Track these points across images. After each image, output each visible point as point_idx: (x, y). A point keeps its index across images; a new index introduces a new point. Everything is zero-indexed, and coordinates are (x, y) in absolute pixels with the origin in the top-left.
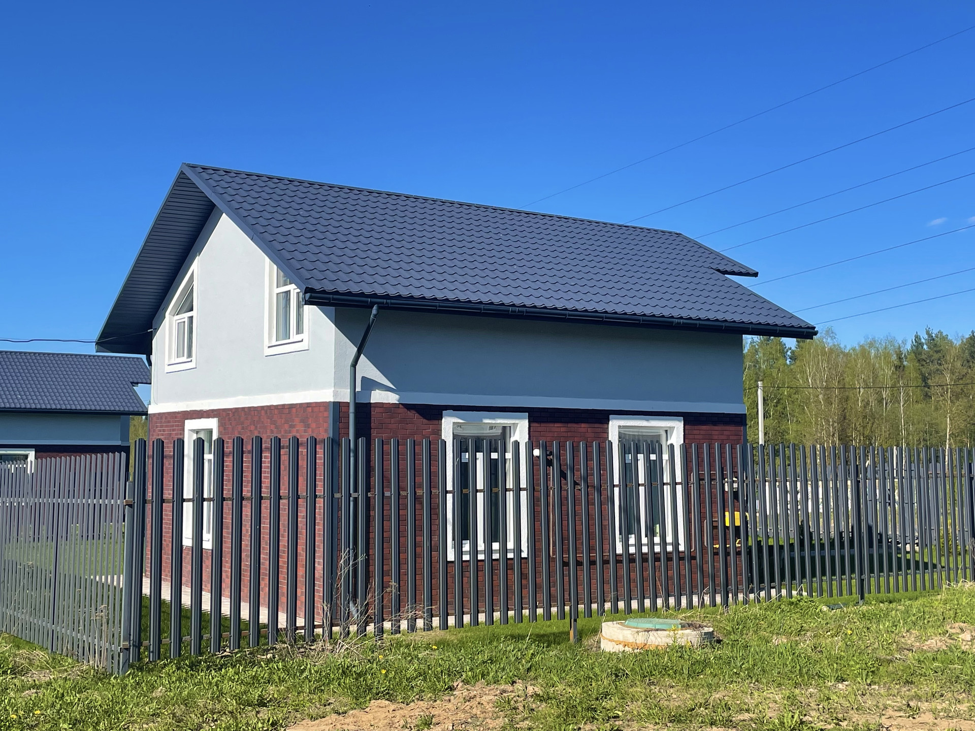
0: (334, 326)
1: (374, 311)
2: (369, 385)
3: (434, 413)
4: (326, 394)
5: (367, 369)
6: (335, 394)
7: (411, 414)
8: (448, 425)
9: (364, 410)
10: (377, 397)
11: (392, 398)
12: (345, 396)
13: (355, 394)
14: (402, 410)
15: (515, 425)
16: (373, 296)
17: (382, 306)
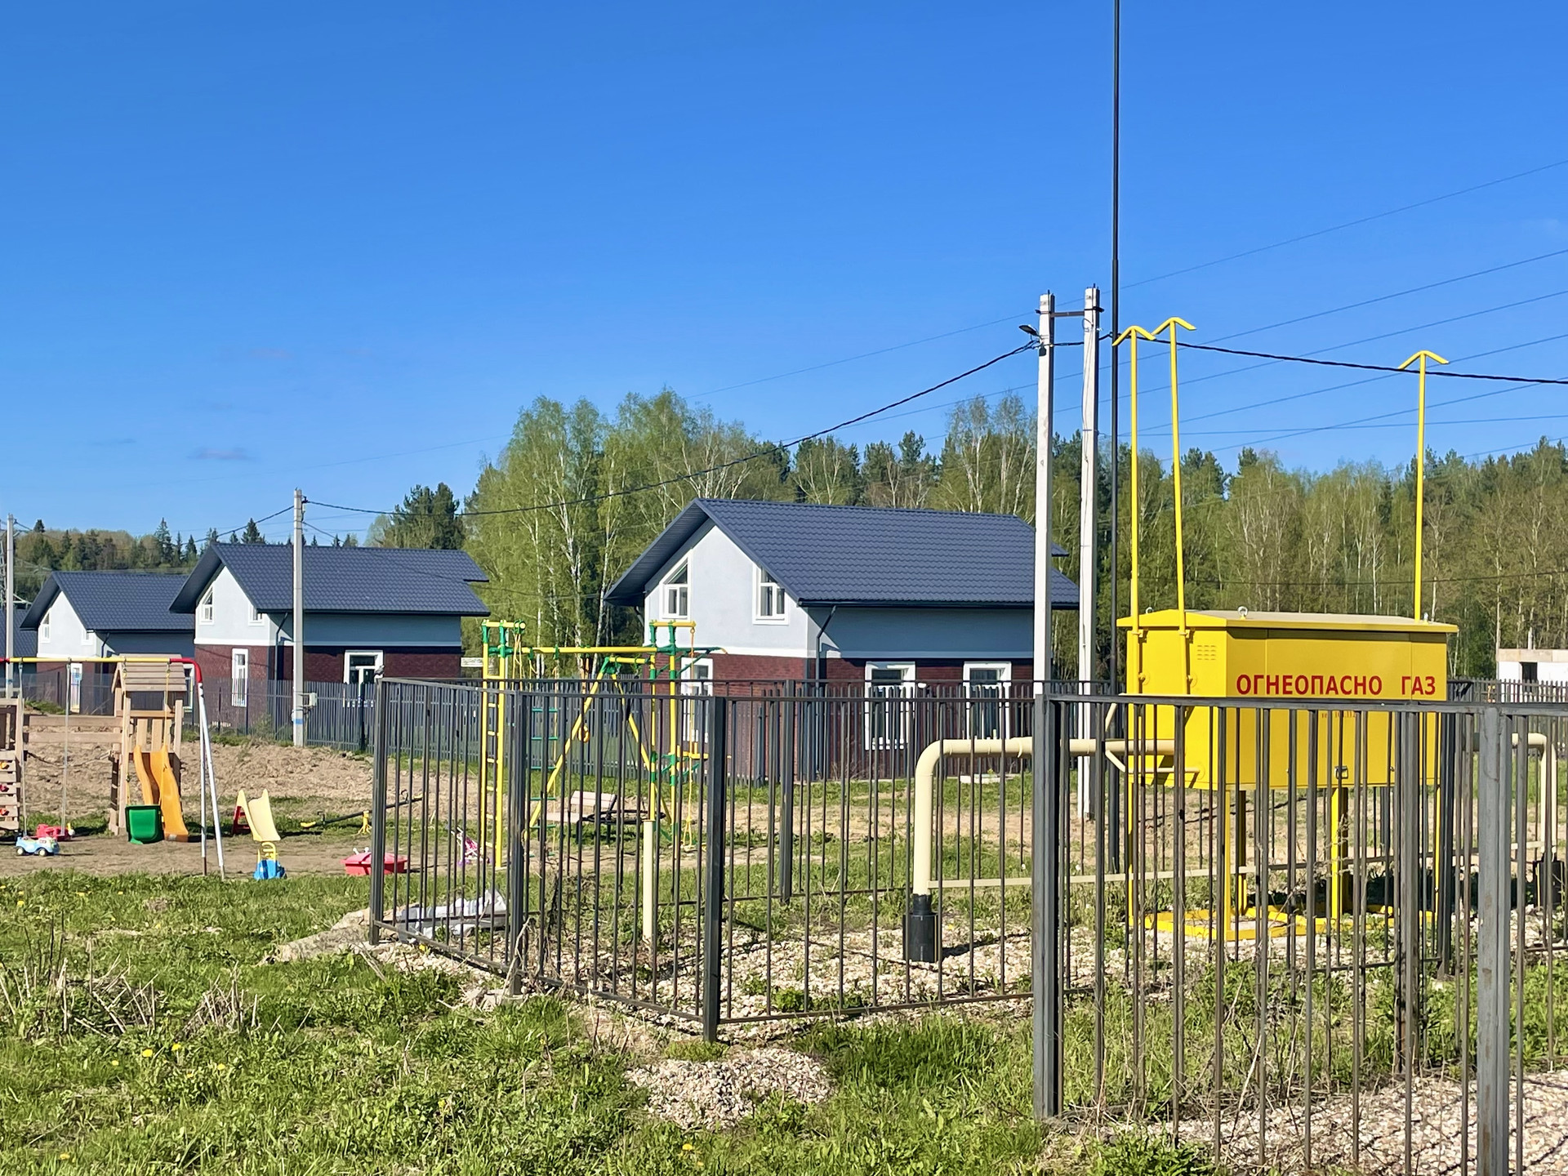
0: (807, 615)
1: (834, 609)
2: (826, 647)
3: (861, 663)
4: (802, 653)
5: (825, 639)
6: (808, 654)
7: (848, 663)
8: (869, 669)
9: (823, 662)
10: (831, 654)
11: (836, 655)
12: (814, 655)
13: (819, 653)
14: (843, 662)
15: (907, 669)
16: (834, 600)
17: (838, 606)
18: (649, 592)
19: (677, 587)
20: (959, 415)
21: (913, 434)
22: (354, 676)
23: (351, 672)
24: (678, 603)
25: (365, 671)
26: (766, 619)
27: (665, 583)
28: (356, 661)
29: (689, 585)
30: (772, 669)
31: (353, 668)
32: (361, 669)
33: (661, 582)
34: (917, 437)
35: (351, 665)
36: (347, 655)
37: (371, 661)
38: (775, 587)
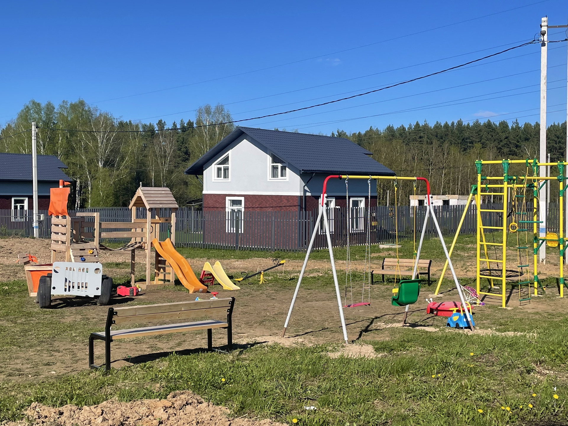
0: (299, 177)
1: (314, 174)
2: (306, 191)
3: (317, 198)
4: (296, 194)
5: (306, 188)
6: (299, 194)
7: (313, 198)
9: (306, 197)
10: (308, 194)
11: (310, 194)
13: (303, 194)
15: (332, 200)
16: (314, 170)
17: (316, 173)
18: (206, 169)
19: (222, 166)
20: (200, 112)
21: (161, 120)
22: (16, 208)
23: (14, 206)
24: (223, 173)
25: (20, 206)
26: (275, 180)
27: (215, 165)
28: (16, 202)
29: (230, 165)
30: (279, 201)
31: (15, 205)
32: (19, 205)
33: (213, 164)
34: (163, 122)
35: (14, 203)
36: (13, 199)
37: (22, 202)
38: (280, 165)
